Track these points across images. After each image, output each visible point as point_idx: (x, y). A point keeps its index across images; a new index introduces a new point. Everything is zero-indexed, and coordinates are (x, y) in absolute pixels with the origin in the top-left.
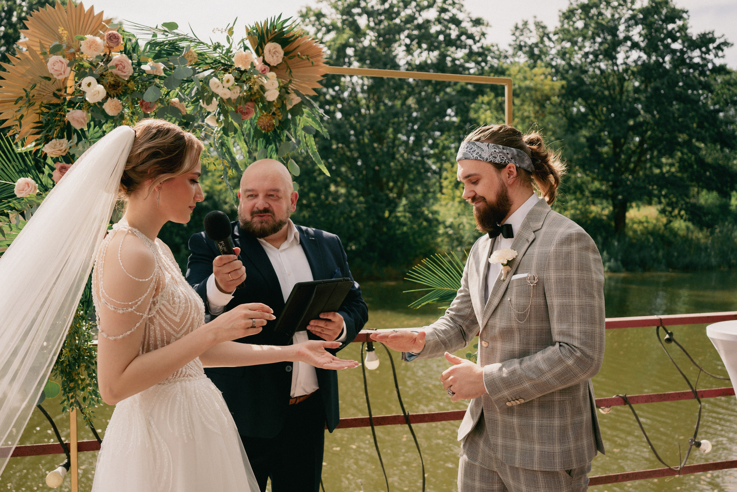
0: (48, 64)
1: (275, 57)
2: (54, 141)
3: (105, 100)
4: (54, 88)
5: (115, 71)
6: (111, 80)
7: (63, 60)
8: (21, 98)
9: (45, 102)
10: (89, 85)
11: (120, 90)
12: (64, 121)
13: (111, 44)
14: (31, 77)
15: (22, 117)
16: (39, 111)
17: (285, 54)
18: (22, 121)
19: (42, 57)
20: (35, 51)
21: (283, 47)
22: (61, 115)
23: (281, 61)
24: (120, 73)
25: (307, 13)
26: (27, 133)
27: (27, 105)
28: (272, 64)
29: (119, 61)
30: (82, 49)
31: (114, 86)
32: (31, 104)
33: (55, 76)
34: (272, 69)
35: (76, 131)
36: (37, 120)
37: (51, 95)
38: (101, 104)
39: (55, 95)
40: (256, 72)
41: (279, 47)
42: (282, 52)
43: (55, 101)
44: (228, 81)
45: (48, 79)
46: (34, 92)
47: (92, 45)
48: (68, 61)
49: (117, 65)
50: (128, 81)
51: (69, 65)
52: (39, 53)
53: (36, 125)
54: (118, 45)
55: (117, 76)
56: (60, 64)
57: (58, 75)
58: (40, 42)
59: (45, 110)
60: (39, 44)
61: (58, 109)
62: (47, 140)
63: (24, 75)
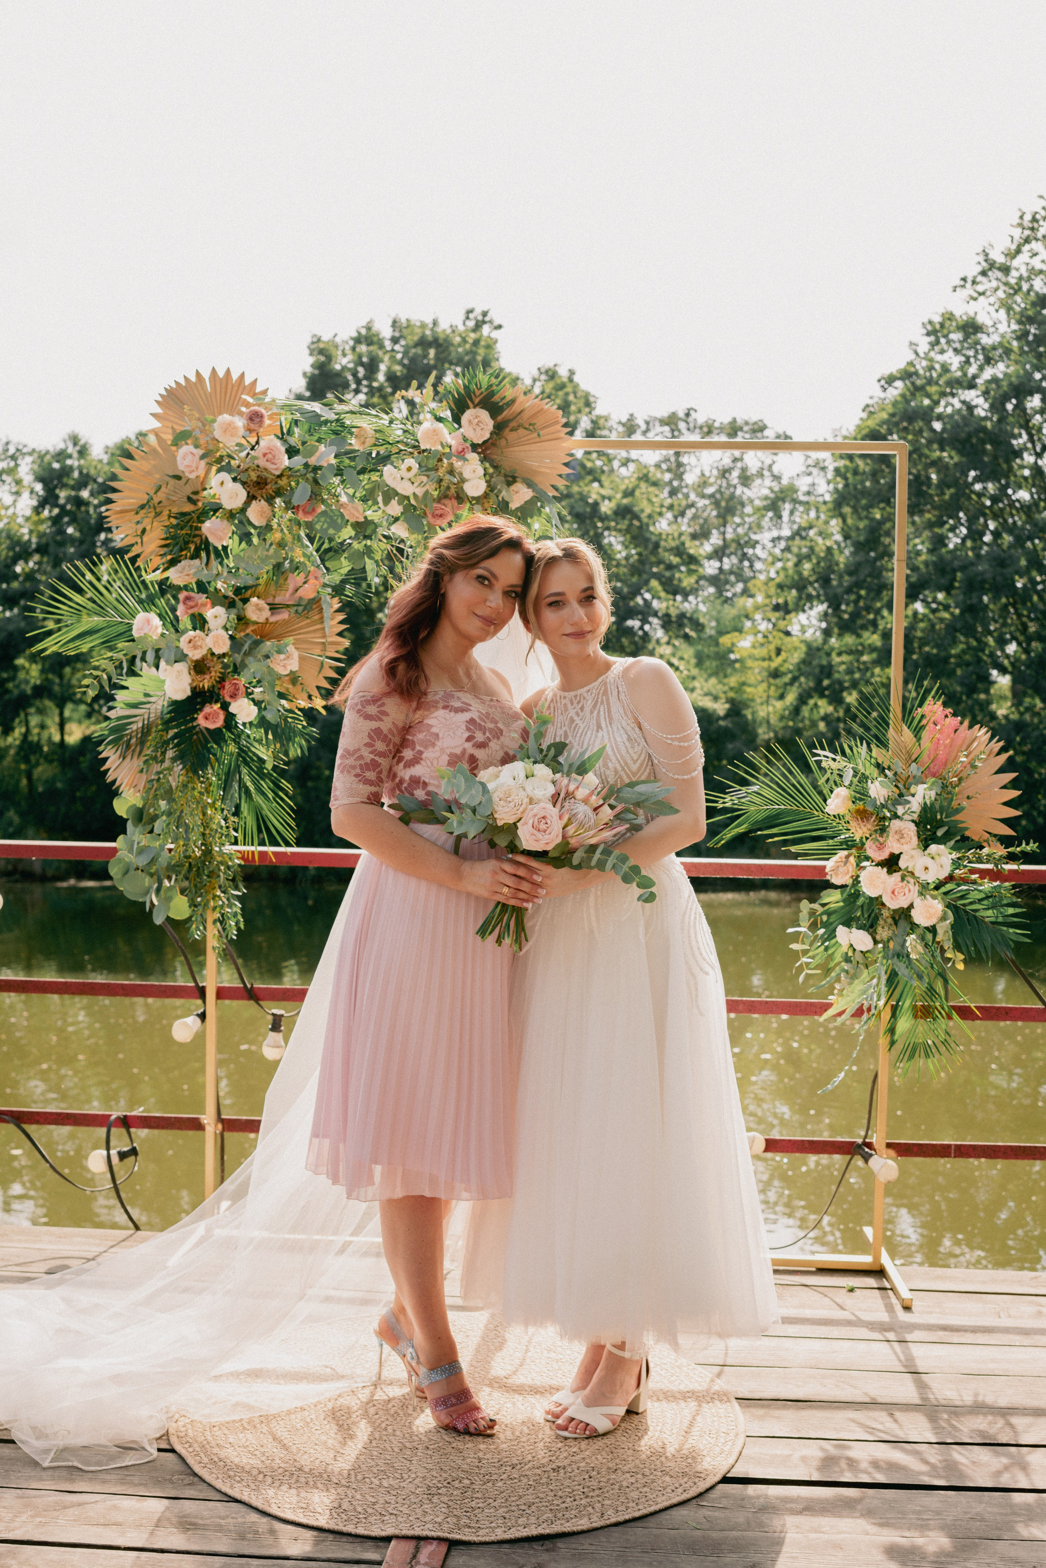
0: (179, 459)
1: (478, 429)
2: (183, 563)
3: (248, 503)
4: (188, 490)
5: (262, 463)
6: (254, 476)
7: (195, 451)
8: (142, 507)
9: (175, 510)
10: (222, 483)
11: (270, 488)
12: (201, 536)
13: (252, 426)
14: (157, 476)
15: (144, 531)
16: (167, 523)
17: (494, 427)
18: (145, 538)
19: (174, 448)
20: (165, 441)
21: (493, 416)
22: (191, 526)
23: (487, 436)
24: (269, 466)
25: (942, 325)
26: (151, 553)
27: (153, 514)
28: (476, 442)
29: (269, 448)
30: (217, 434)
31: (258, 483)
32: (158, 514)
33: (187, 474)
34: (474, 447)
35: (216, 548)
36: (164, 536)
37: (185, 499)
38: (243, 510)
39: (190, 499)
40: (449, 456)
41: (484, 415)
42: (488, 423)
43: (188, 508)
44: (409, 469)
45: (178, 478)
46: (161, 496)
47: (229, 428)
48: (200, 452)
49: (265, 455)
50: (280, 476)
51: (202, 457)
52: (169, 442)
53: (164, 542)
54: (260, 426)
55: (266, 469)
56: (190, 457)
57: (191, 472)
58: (172, 428)
59: (174, 521)
60: (170, 431)
61: (188, 517)
62: (173, 563)
63: (149, 473)
